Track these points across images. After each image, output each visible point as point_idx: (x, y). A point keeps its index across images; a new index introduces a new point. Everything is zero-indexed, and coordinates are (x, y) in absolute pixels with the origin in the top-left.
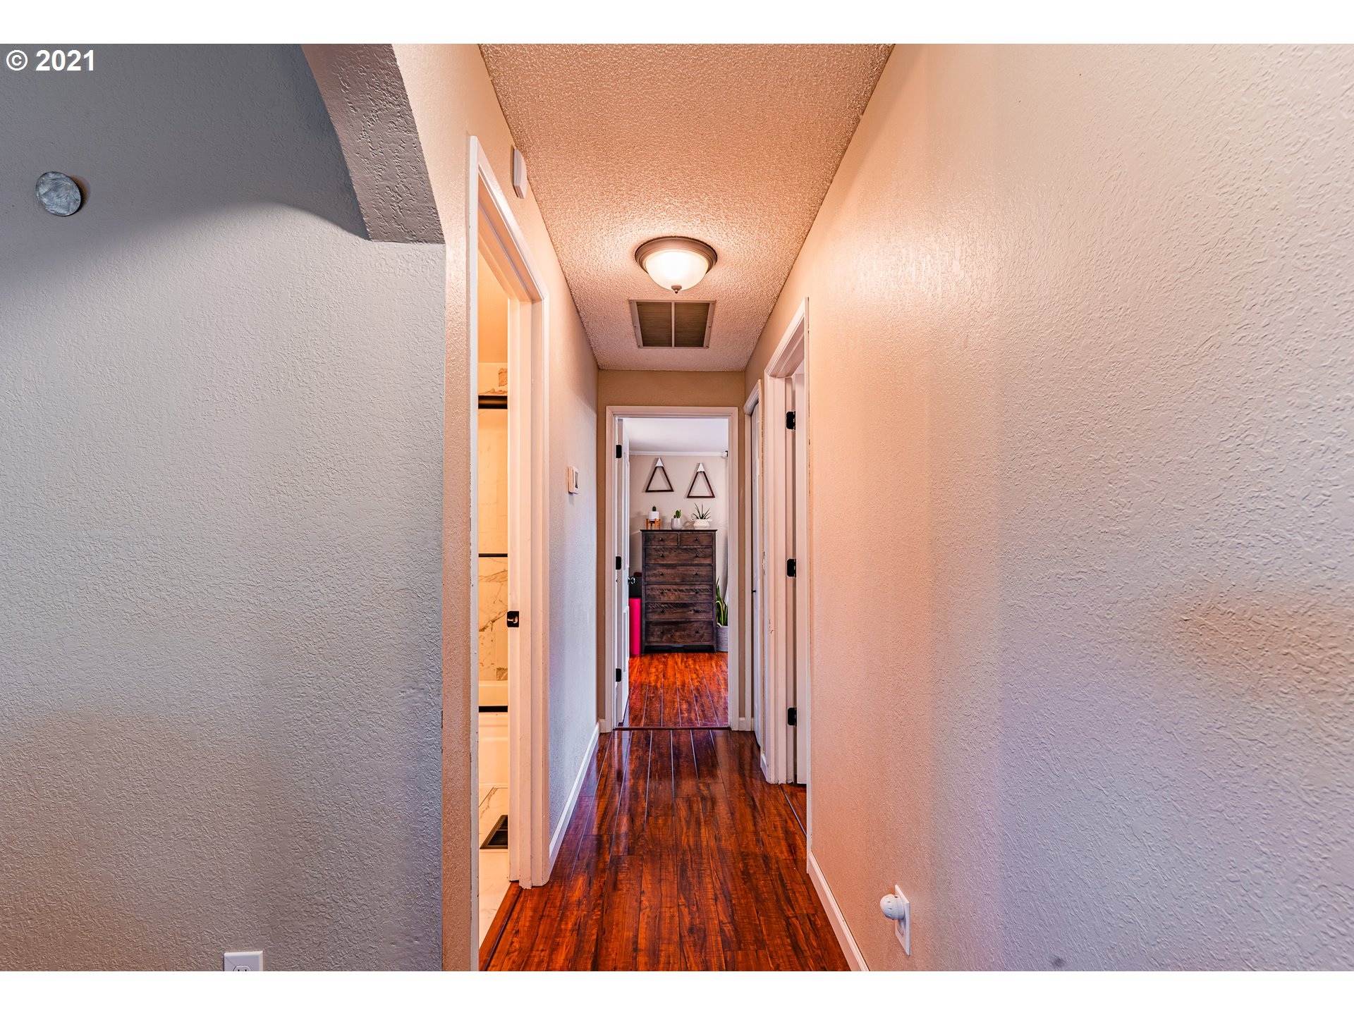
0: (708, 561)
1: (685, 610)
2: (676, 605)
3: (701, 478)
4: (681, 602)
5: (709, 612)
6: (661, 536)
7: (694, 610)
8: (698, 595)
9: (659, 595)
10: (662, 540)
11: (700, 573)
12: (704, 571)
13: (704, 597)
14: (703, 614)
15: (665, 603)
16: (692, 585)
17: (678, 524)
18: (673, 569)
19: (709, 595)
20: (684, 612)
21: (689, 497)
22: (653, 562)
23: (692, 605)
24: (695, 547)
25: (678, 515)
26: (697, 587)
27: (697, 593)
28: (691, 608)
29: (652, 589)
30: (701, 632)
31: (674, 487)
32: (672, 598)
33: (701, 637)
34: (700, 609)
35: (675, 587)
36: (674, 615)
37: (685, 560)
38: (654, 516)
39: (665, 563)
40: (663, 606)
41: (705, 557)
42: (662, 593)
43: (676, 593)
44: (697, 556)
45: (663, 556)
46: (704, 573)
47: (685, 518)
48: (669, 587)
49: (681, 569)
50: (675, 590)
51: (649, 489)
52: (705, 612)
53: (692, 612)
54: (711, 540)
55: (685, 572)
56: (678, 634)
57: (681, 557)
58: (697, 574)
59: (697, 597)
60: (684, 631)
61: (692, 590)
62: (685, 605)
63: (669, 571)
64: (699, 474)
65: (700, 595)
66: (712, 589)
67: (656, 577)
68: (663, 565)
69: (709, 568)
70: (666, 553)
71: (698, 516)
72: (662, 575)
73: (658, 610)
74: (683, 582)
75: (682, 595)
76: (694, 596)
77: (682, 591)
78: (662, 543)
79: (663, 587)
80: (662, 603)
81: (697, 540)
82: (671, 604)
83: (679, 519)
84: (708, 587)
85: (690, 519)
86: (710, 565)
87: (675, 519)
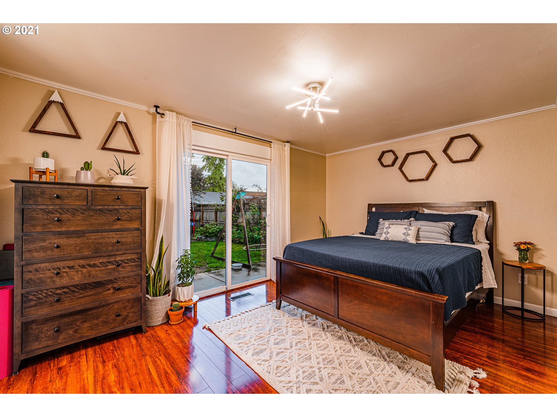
0: (135, 225)
1: (99, 290)
2: (84, 287)
3: (121, 131)
4: (93, 280)
5: (136, 287)
6: (57, 191)
7: (114, 288)
8: (120, 268)
9: (51, 278)
10: (58, 197)
11: (123, 240)
12: (128, 238)
13: (129, 269)
14: (127, 291)
15: (63, 288)
16: (110, 256)
17: (87, 178)
18: (79, 237)
19: (137, 266)
20: (99, 293)
21: (104, 148)
22: (39, 229)
23: (111, 281)
24: (117, 207)
25: (87, 166)
26: (118, 258)
27: (118, 266)
28: (110, 286)
29: (37, 270)
30: (124, 313)
31: (81, 132)
32: (77, 278)
33: (124, 319)
34: (123, 285)
35: (82, 262)
36: (81, 300)
37: (100, 224)
38: (44, 164)
39: (63, 229)
40: (59, 291)
41: (131, 220)
42: (58, 274)
43: (84, 270)
44: (119, 219)
45: (59, 220)
46: (129, 240)
47: (98, 172)
48: (71, 263)
49: (93, 237)
50: (83, 267)
51: (38, 128)
52: (130, 287)
53: (111, 291)
54: (139, 199)
55: (101, 241)
56: (86, 325)
57: (93, 221)
58: (118, 242)
59: (118, 271)
60: (97, 318)
61: (109, 262)
62: (99, 284)
63: (71, 241)
64: (119, 124)
65: (123, 267)
66: (140, 259)
67: (45, 251)
68: (60, 233)
69: (136, 233)
70: (64, 217)
71: (119, 171)
72: (58, 247)
73: (50, 299)
74: (97, 252)
75: (93, 270)
76: (114, 269)
77: (94, 266)
78: (58, 201)
79: (59, 264)
80: (57, 289)
81: (118, 199)
82: (75, 286)
83: (89, 172)
84: (134, 256)
85: (105, 174)
86: (137, 229)
87: (83, 171)
